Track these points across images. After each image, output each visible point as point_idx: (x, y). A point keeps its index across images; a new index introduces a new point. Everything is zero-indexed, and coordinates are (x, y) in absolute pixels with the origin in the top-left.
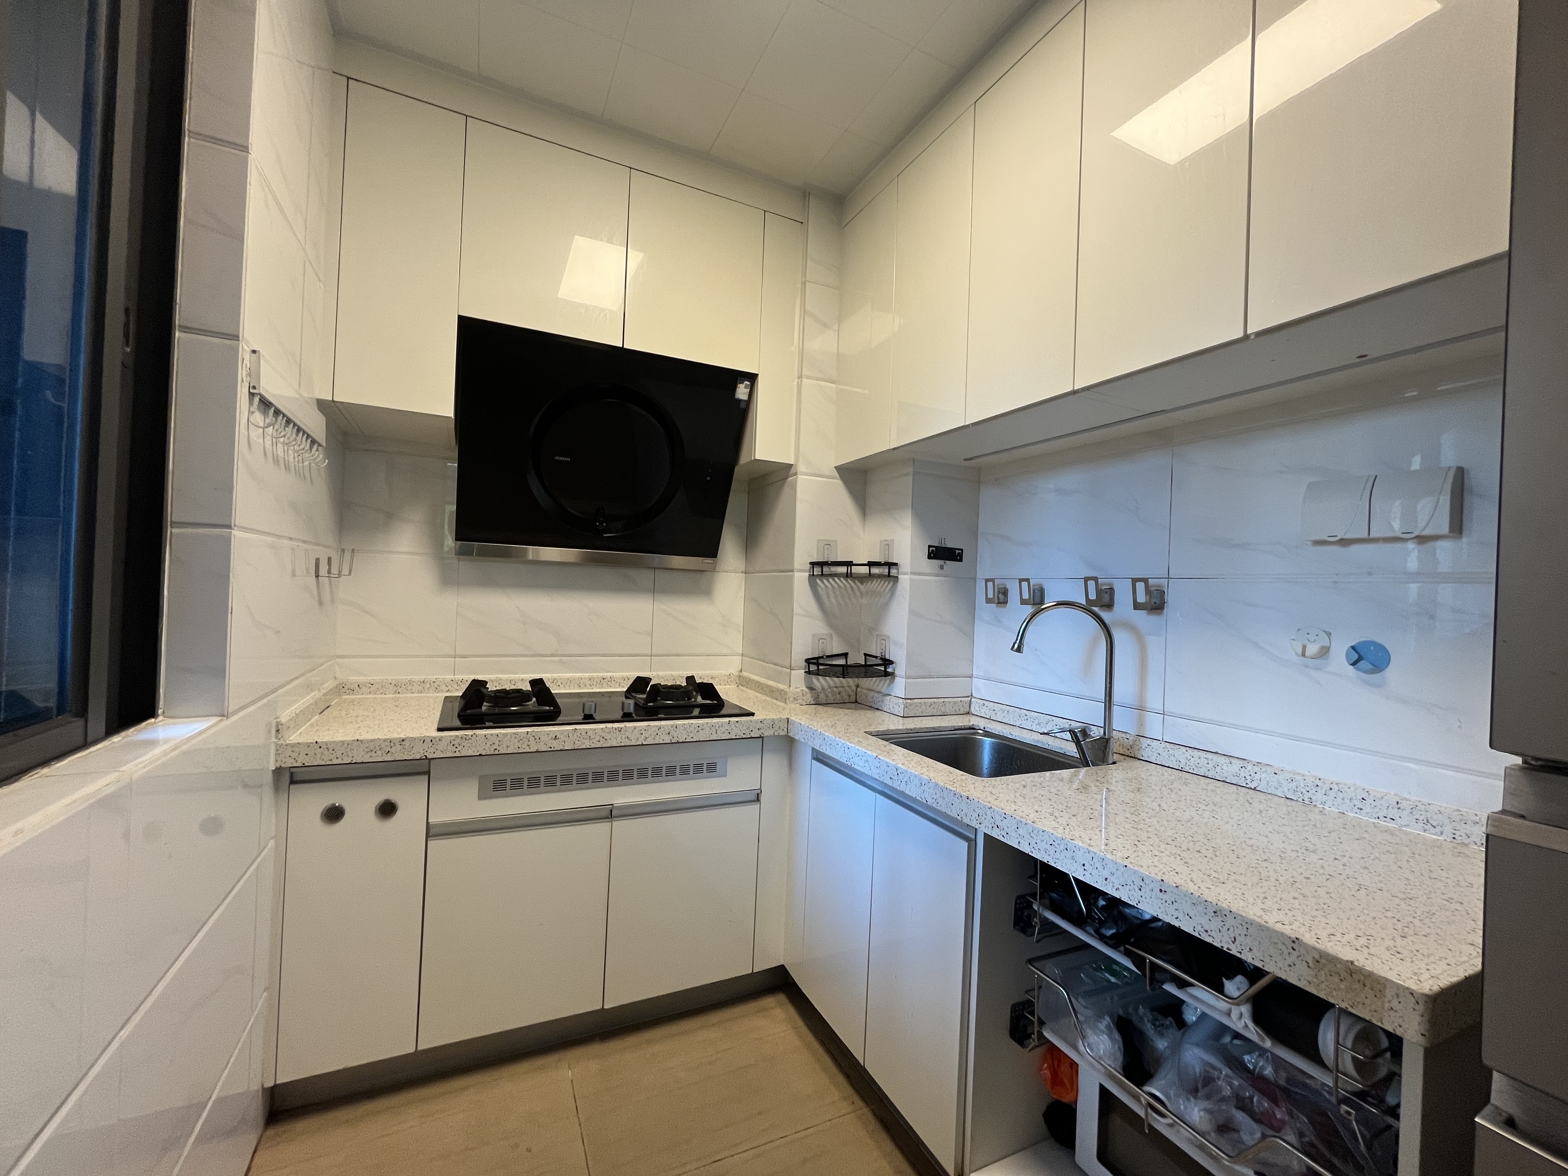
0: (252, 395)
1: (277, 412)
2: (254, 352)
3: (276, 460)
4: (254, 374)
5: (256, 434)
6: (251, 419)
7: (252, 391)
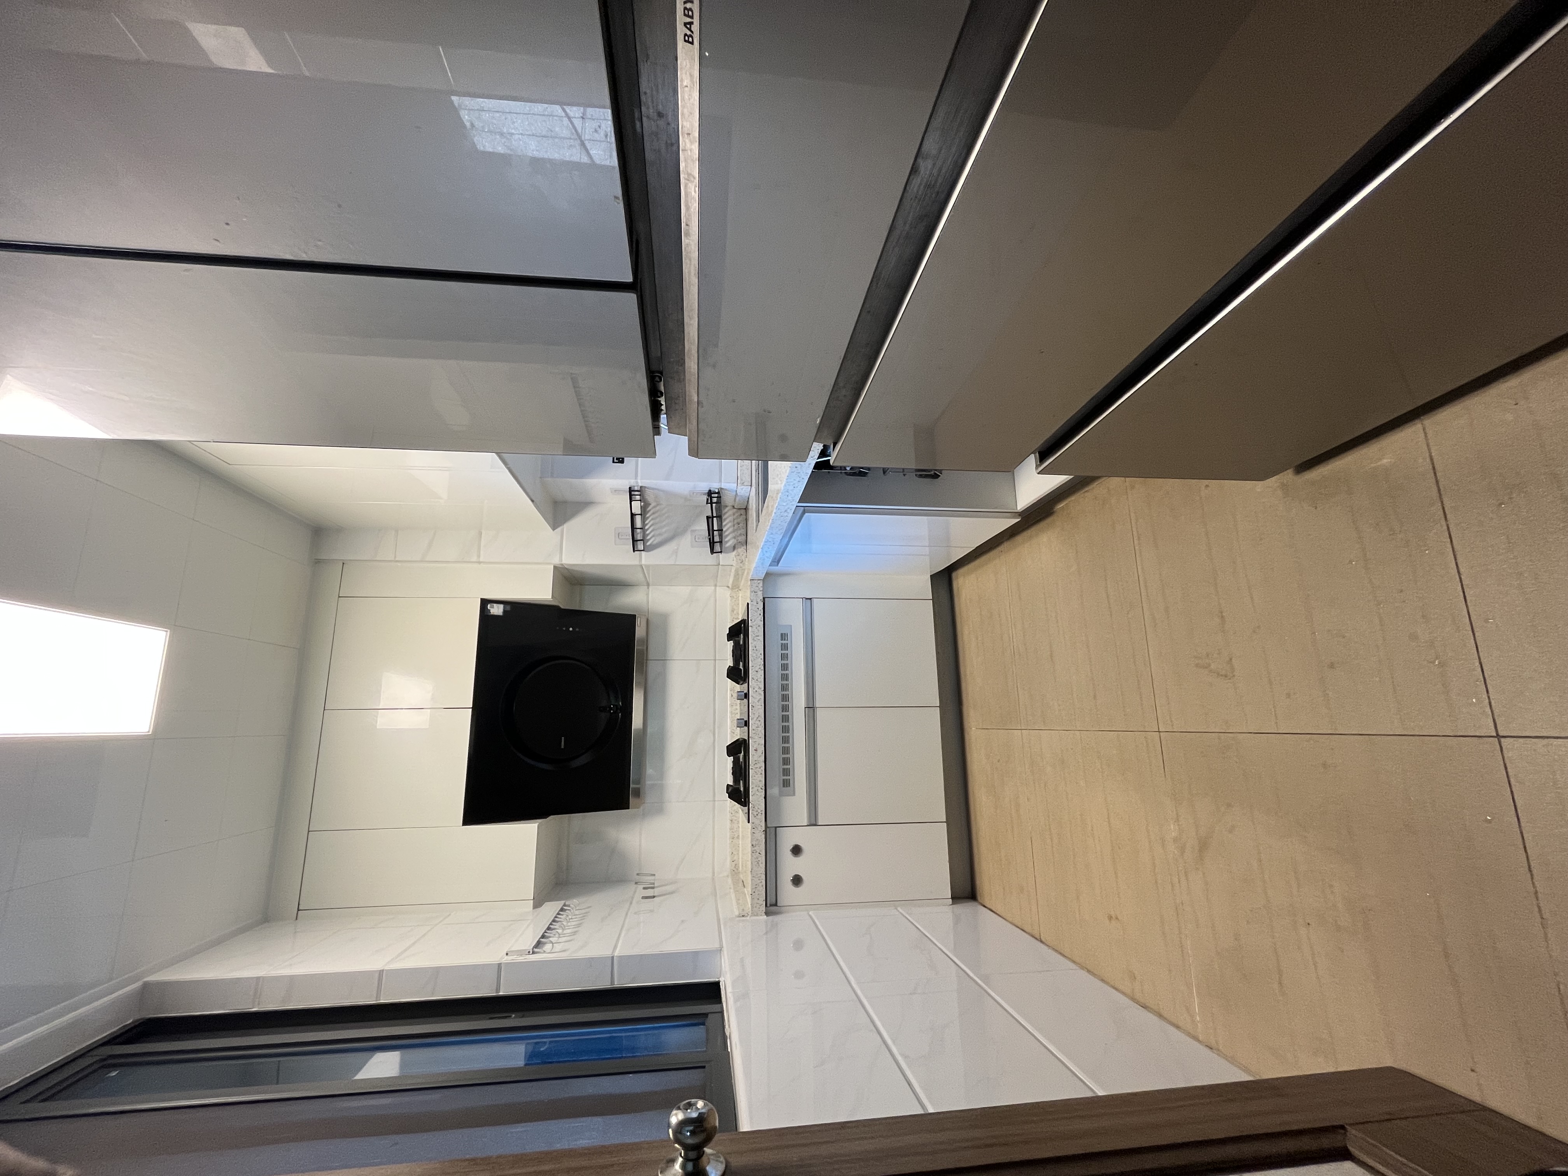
0: (534, 953)
1: (543, 937)
2: (507, 954)
3: (575, 933)
4: (520, 953)
5: (558, 947)
6: (549, 951)
7: (531, 953)
